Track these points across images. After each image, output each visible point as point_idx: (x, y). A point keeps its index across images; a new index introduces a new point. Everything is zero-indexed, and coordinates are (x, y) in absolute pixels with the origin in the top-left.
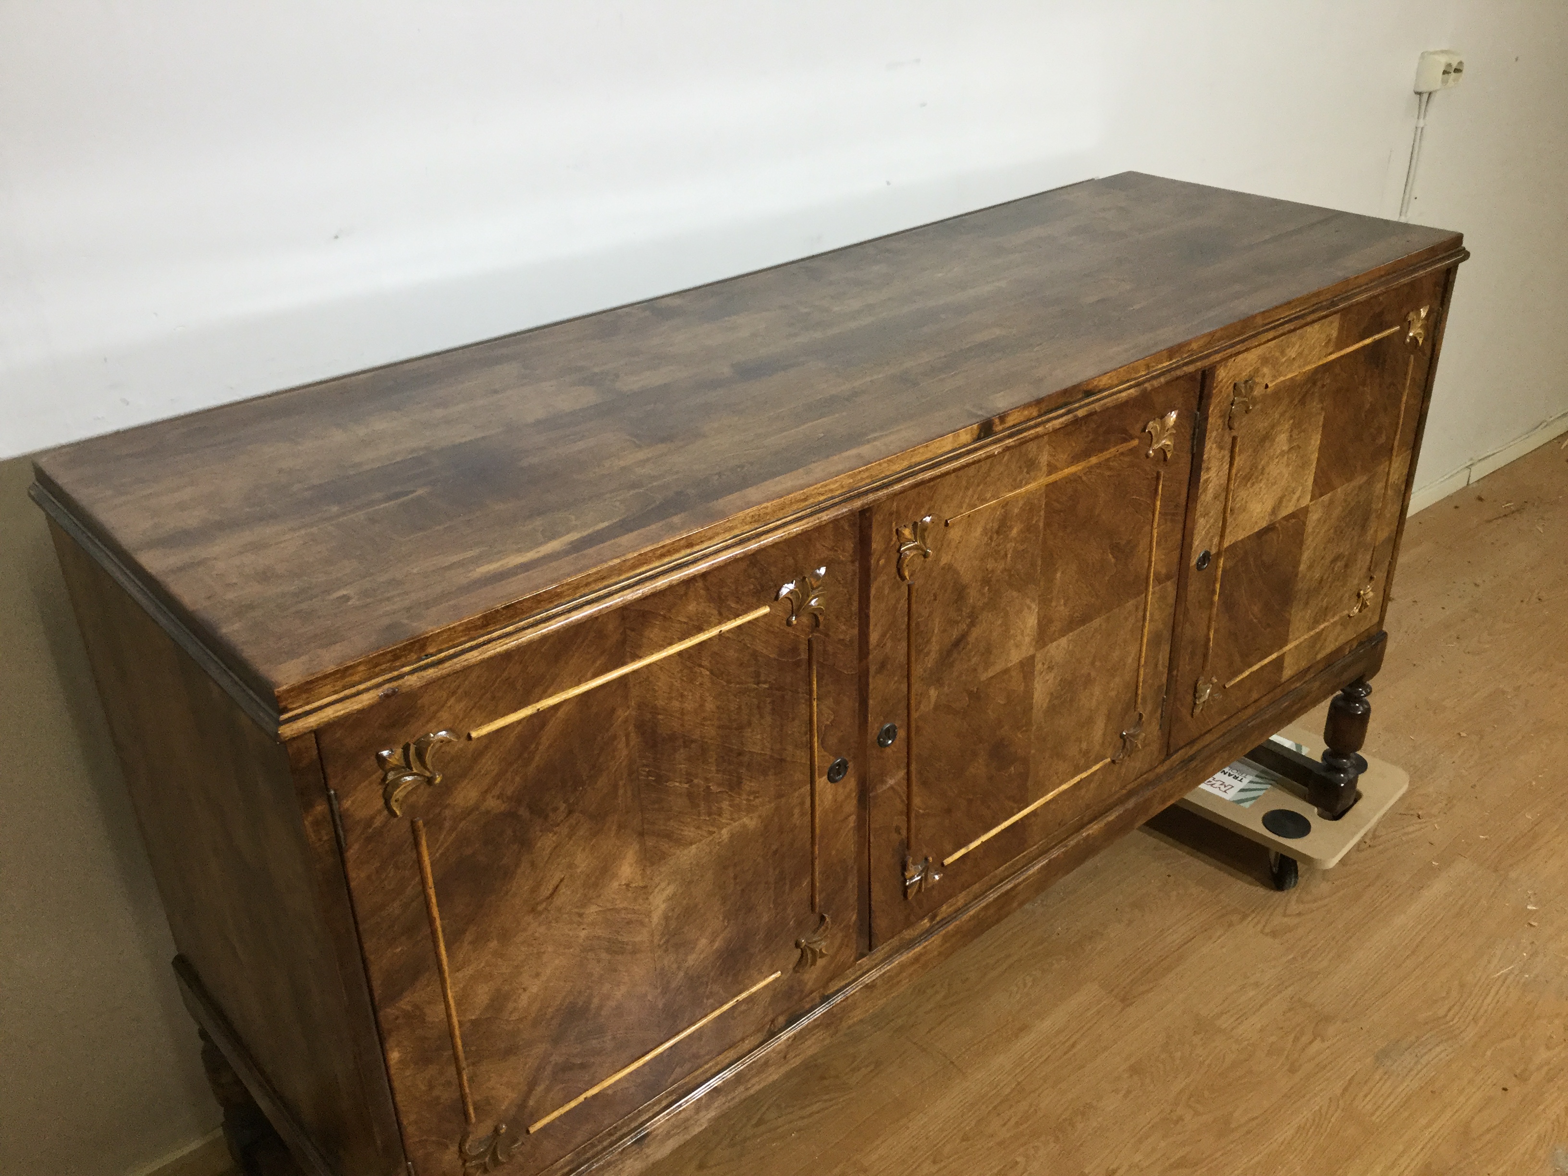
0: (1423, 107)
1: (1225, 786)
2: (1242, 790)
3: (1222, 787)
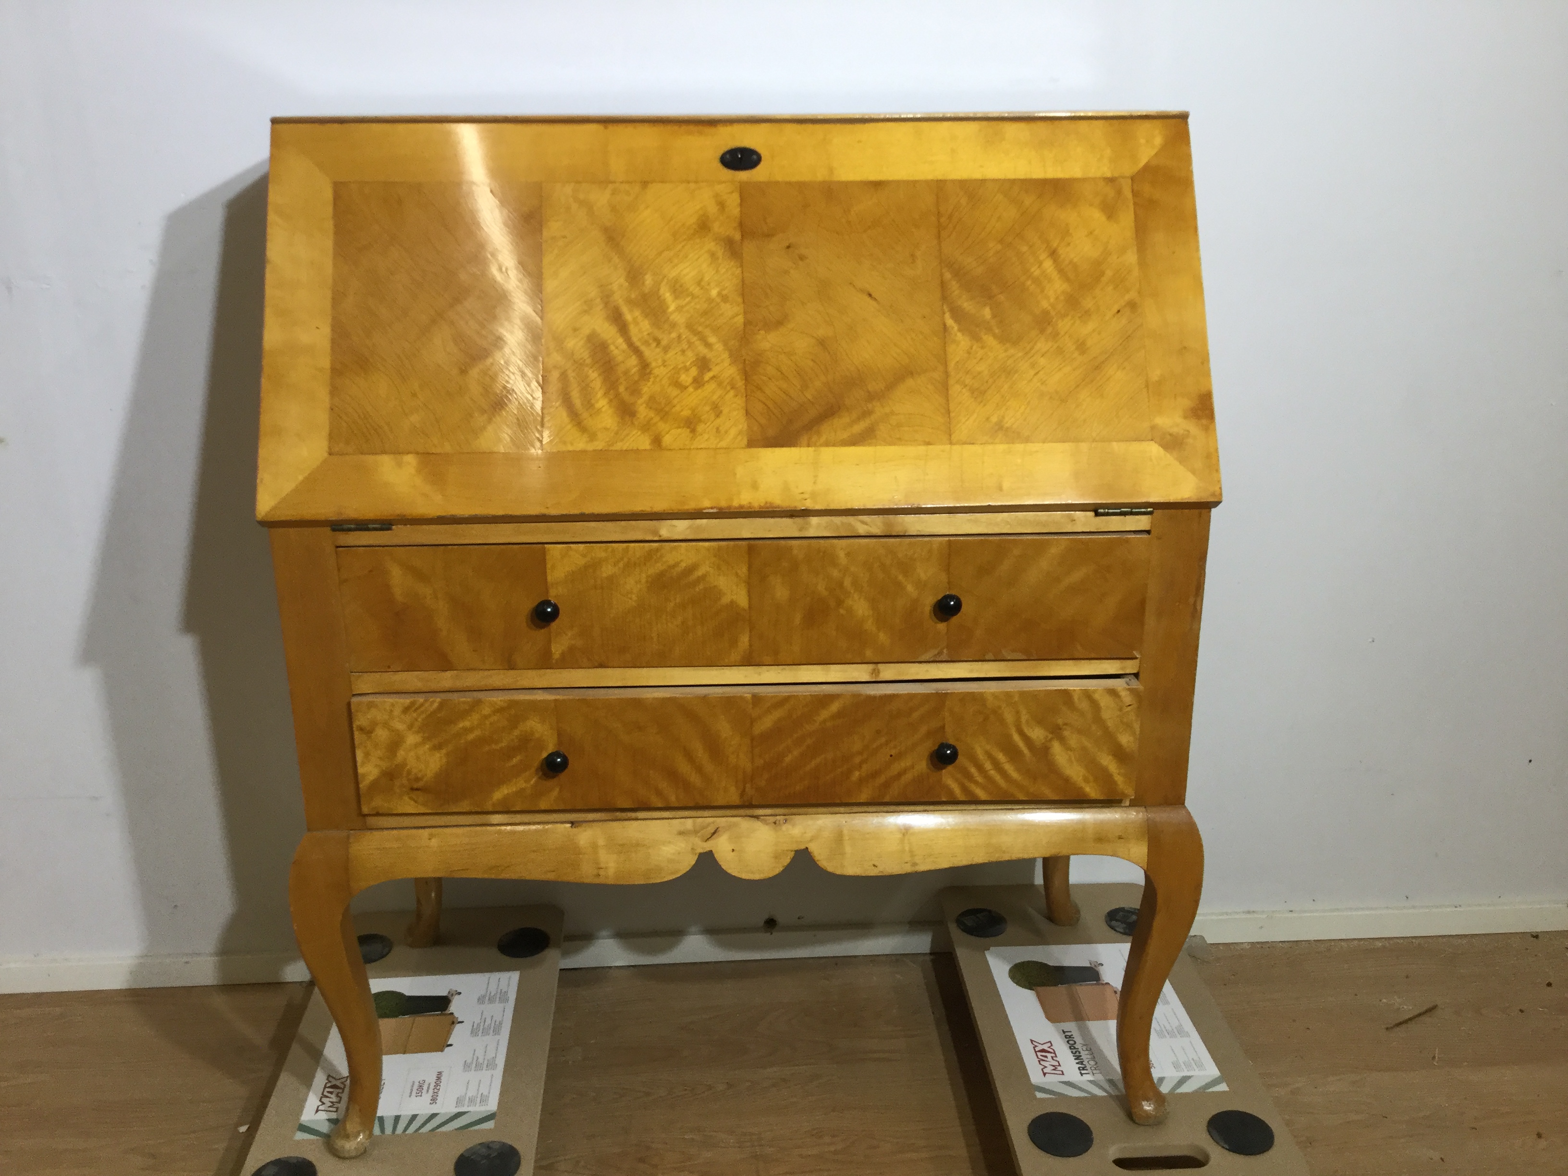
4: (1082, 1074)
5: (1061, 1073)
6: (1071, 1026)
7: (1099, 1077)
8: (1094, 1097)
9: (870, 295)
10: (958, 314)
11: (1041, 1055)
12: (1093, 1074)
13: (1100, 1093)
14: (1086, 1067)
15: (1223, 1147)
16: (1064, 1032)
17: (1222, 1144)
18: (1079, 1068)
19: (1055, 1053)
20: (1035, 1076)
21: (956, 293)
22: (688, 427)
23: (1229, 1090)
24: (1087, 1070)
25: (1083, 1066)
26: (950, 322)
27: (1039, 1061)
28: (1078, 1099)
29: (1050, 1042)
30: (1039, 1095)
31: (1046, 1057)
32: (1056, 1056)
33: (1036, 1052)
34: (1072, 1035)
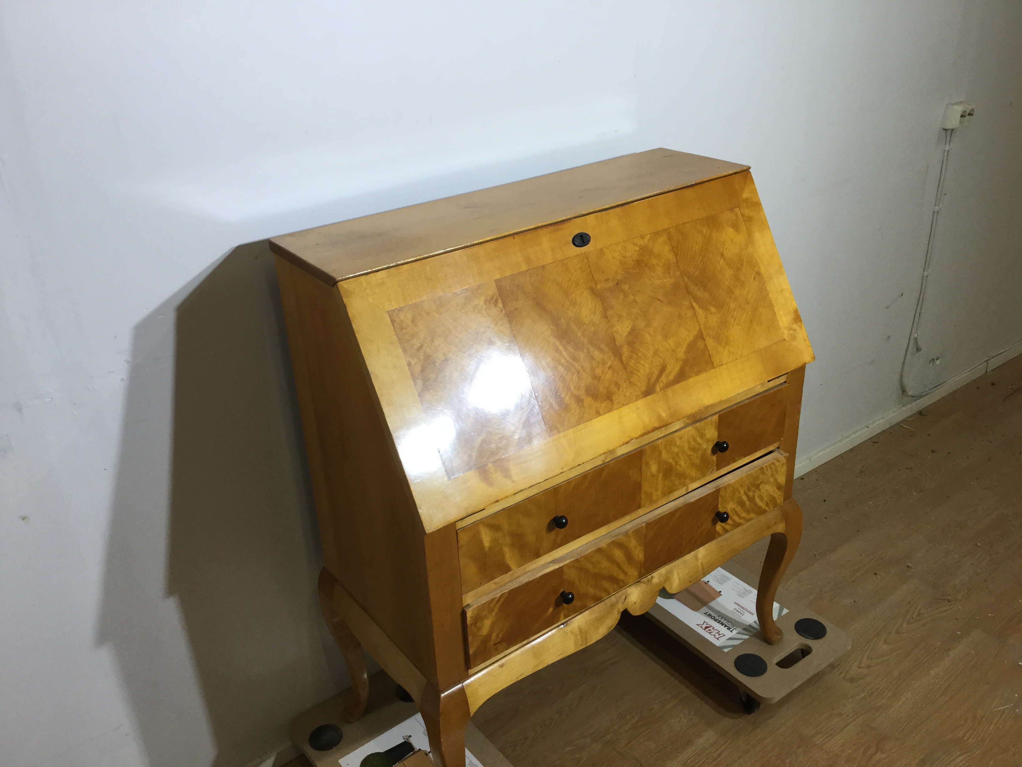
0: (948, 139)
1: (719, 635)
2: (730, 639)
3: (717, 636)
4: (731, 631)
5: (723, 635)
6: (705, 609)
7: (739, 630)
8: (745, 640)
9: (659, 300)
10: (696, 299)
11: (708, 630)
12: (735, 629)
13: (747, 637)
14: (729, 627)
15: (811, 639)
16: (706, 614)
17: (810, 638)
18: (727, 629)
19: (712, 626)
20: (717, 643)
21: (692, 288)
22: (609, 399)
23: (788, 611)
24: (731, 628)
25: (728, 627)
26: (695, 304)
27: (710, 633)
28: (741, 643)
29: (705, 622)
30: (726, 650)
31: (710, 630)
32: (714, 628)
33: (704, 630)
34: (710, 614)
